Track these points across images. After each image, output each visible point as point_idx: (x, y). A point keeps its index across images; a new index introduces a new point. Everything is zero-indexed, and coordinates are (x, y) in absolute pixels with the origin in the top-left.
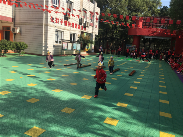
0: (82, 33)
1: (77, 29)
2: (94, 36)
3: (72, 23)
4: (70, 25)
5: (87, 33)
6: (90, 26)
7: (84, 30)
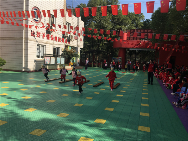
0: (66, 46)
1: (61, 43)
2: (79, 49)
3: (55, 37)
4: (53, 39)
5: (72, 47)
6: (75, 40)
7: (68, 43)
